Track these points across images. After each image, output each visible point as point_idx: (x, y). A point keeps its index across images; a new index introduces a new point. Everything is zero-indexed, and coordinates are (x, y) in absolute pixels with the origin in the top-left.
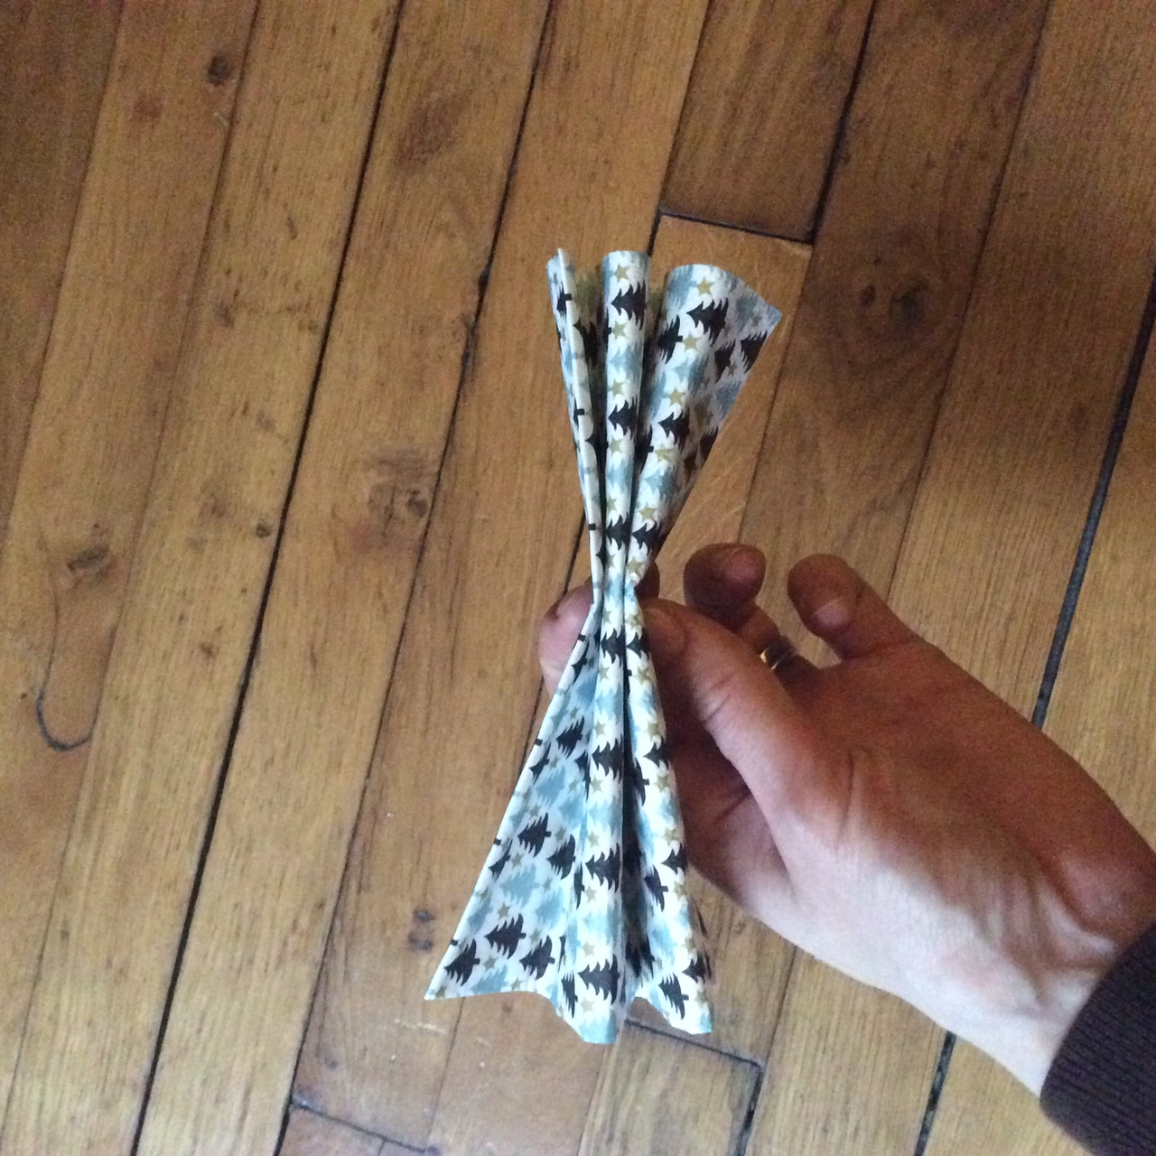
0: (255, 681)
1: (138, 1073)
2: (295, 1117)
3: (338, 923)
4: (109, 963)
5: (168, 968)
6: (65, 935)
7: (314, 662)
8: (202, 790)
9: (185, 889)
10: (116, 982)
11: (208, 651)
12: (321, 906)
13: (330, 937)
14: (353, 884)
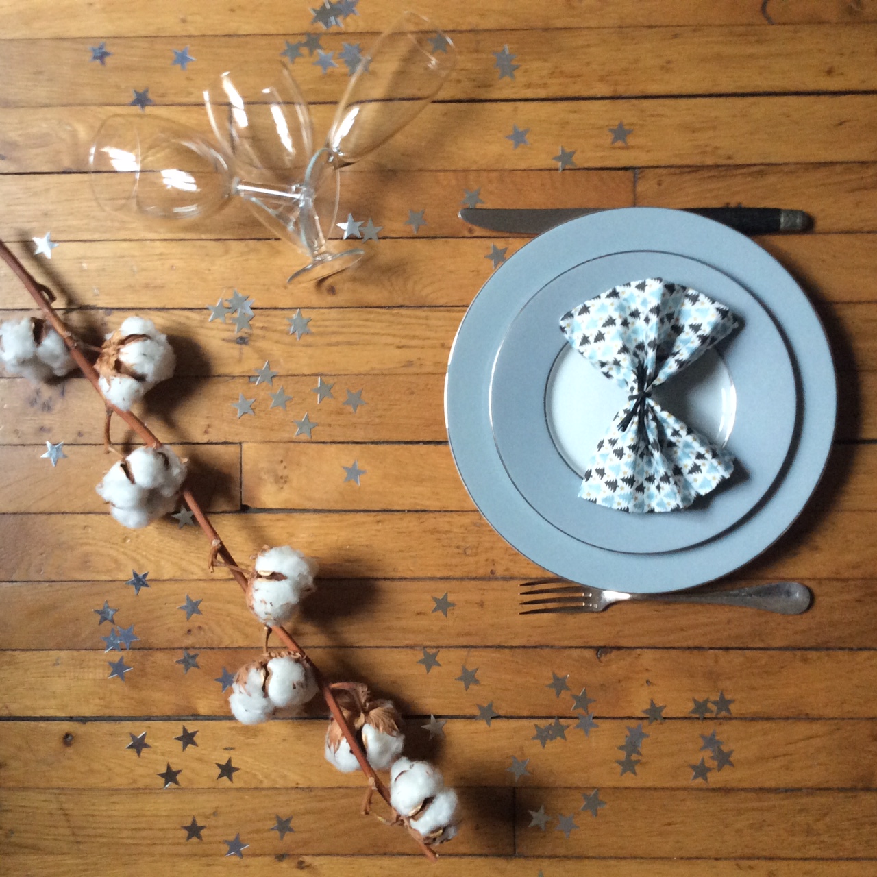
0: (823, 98)
1: (621, 90)
2: (629, 173)
3: (723, 168)
4: (669, 62)
5: (675, 92)
6: (675, 36)
7: (841, 124)
8: (765, 85)
9: (716, 90)
10: (662, 68)
11: (830, 72)
12: (729, 158)
13: (717, 166)
14: (745, 170)
